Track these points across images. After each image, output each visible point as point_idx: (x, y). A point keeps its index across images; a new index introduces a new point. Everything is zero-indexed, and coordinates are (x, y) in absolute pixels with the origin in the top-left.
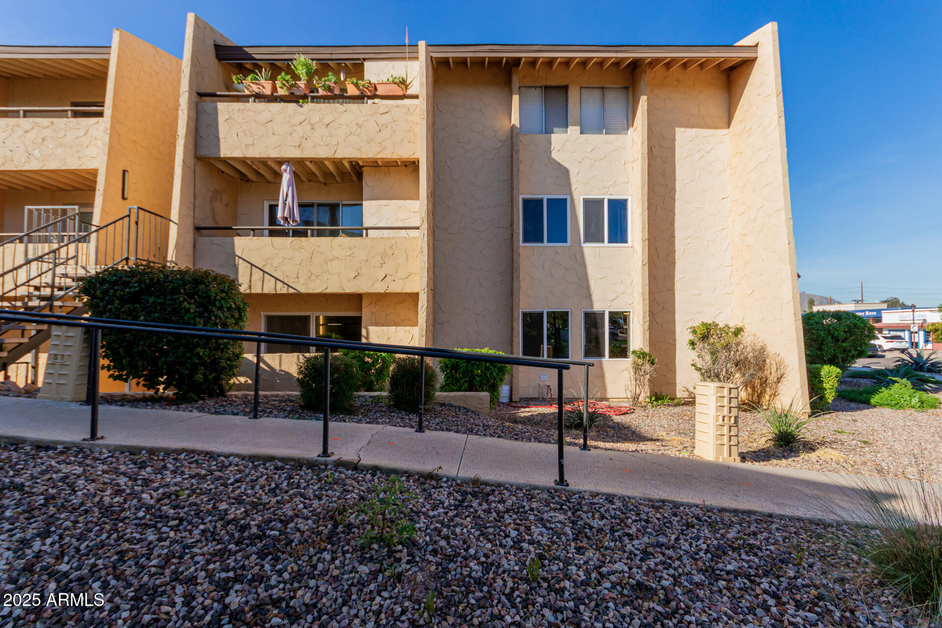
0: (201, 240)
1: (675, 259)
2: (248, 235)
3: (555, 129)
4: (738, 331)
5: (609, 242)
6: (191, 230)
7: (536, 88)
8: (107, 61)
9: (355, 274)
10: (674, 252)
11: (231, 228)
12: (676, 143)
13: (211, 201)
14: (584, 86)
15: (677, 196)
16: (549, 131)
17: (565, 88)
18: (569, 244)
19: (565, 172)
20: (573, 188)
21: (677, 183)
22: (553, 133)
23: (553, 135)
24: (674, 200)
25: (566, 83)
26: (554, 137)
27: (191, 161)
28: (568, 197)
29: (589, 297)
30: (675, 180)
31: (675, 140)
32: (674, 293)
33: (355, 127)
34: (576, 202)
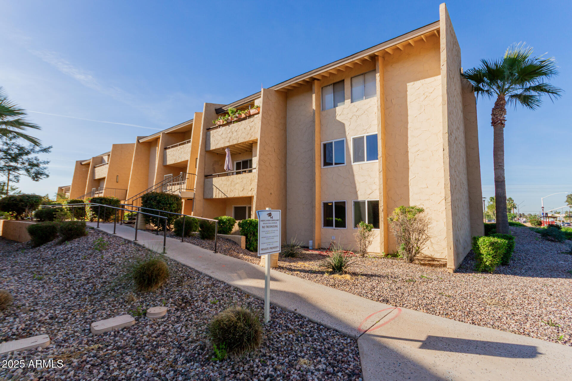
0: (207, 180)
1: (408, 166)
2: (216, 177)
3: (338, 104)
4: (421, 211)
5: (367, 161)
6: (203, 177)
7: (329, 85)
8: (192, 124)
9: (243, 189)
10: (408, 161)
11: (212, 175)
12: (408, 93)
13: (213, 165)
14: (353, 76)
15: (409, 125)
16: (335, 106)
17: (343, 81)
18: (345, 164)
19: (343, 125)
20: (347, 134)
21: (409, 118)
22: (337, 106)
23: (337, 108)
24: (407, 129)
25: (343, 79)
26: (337, 109)
27: (204, 153)
28: (344, 139)
29: (356, 193)
30: (407, 116)
31: (407, 91)
32: (409, 188)
33: (244, 130)
34: (348, 141)
